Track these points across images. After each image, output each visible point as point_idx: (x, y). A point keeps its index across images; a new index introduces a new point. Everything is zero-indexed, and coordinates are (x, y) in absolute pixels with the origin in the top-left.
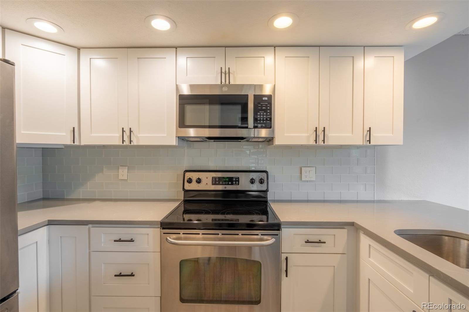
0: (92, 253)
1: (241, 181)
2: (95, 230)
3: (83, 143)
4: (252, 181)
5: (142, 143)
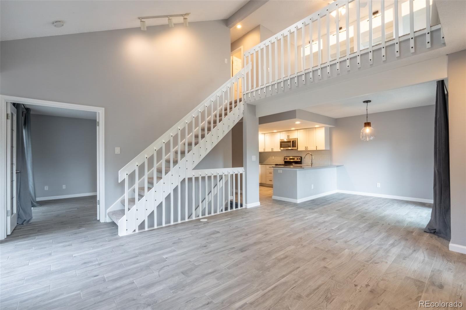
0: (267, 170)
1: (295, 159)
2: (267, 166)
3: (266, 151)
4: (297, 159)
5: (275, 151)
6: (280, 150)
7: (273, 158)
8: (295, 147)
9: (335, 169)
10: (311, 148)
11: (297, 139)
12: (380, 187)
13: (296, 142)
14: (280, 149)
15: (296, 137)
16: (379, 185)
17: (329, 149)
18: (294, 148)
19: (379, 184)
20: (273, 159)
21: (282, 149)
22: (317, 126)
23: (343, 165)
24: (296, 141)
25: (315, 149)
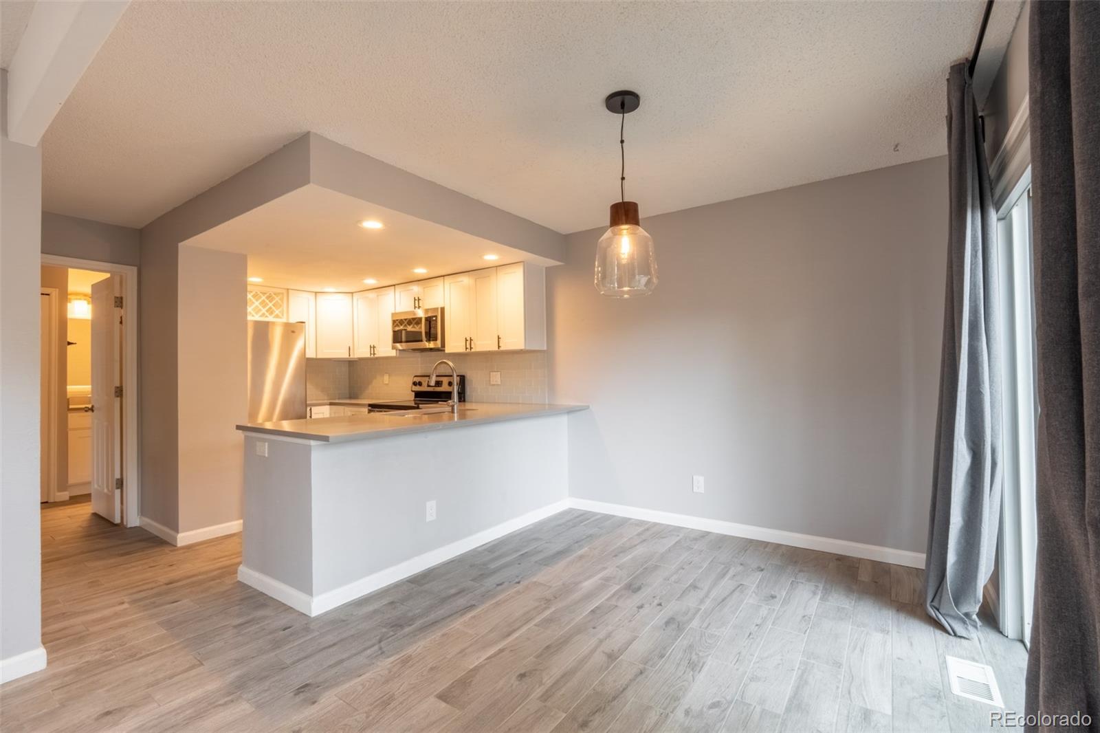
1: (444, 384)
3: (356, 356)
4: (451, 384)
5: (380, 355)
6: (393, 353)
7: (386, 378)
8: (435, 339)
9: (564, 420)
10: (484, 344)
11: (443, 310)
12: (702, 490)
13: (436, 320)
14: (394, 348)
15: (440, 305)
16: (700, 483)
17: (545, 348)
18: (431, 345)
19: (701, 479)
20: (387, 384)
21: (398, 346)
22: (491, 258)
23: (588, 407)
24: (436, 316)
25: (496, 348)
